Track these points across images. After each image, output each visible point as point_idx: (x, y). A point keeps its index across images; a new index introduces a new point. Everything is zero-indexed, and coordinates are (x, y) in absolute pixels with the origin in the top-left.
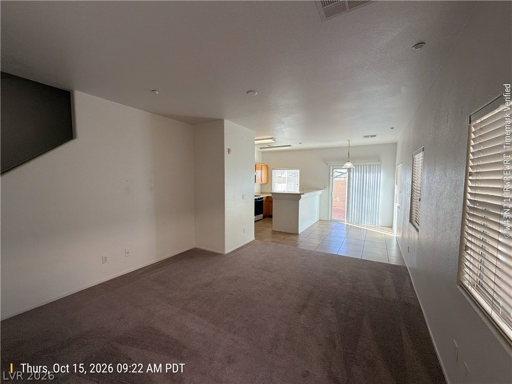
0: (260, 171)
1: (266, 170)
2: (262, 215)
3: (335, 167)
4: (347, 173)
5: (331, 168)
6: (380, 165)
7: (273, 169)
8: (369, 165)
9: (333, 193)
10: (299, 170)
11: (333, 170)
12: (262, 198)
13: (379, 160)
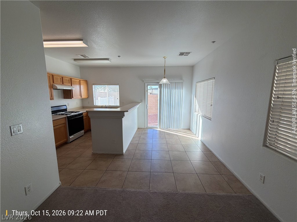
0: (78, 86)
1: (85, 85)
2: (83, 131)
3: (149, 84)
4: (159, 89)
5: (146, 84)
6: (183, 83)
7: (94, 84)
8: (175, 82)
9: (148, 105)
10: (118, 86)
11: (147, 87)
12: (82, 114)
13: (181, 79)
